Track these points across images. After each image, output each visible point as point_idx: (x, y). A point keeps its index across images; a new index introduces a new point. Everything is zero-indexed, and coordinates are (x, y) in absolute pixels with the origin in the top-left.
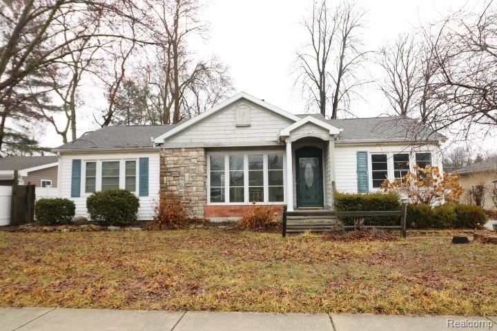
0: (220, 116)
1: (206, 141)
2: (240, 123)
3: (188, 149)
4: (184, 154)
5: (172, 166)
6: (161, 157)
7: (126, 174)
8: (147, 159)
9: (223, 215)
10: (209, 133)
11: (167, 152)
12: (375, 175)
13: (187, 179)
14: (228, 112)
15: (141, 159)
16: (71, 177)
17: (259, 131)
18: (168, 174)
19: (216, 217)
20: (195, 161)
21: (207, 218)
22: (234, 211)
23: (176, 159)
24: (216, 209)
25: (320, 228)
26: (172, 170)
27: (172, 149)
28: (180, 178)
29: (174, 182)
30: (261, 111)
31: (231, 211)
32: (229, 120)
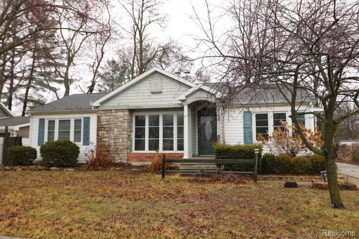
0: (140, 85)
1: (130, 104)
2: (154, 91)
3: (117, 110)
4: (114, 114)
5: (105, 123)
6: (98, 117)
7: (75, 129)
8: (89, 117)
9: (141, 161)
10: (132, 98)
11: (102, 112)
12: (258, 131)
13: (116, 133)
14: (146, 82)
15: (85, 118)
16: (38, 131)
17: (168, 96)
18: (102, 129)
19: (136, 161)
20: (121, 119)
21: (129, 162)
22: (149, 157)
23: (108, 117)
24: (136, 155)
25: (189, 172)
26: (105, 126)
27: (106, 110)
28: (111, 132)
29: (106, 135)
30: (170, 81)
31: (147, 157)
32: (147, 88)
